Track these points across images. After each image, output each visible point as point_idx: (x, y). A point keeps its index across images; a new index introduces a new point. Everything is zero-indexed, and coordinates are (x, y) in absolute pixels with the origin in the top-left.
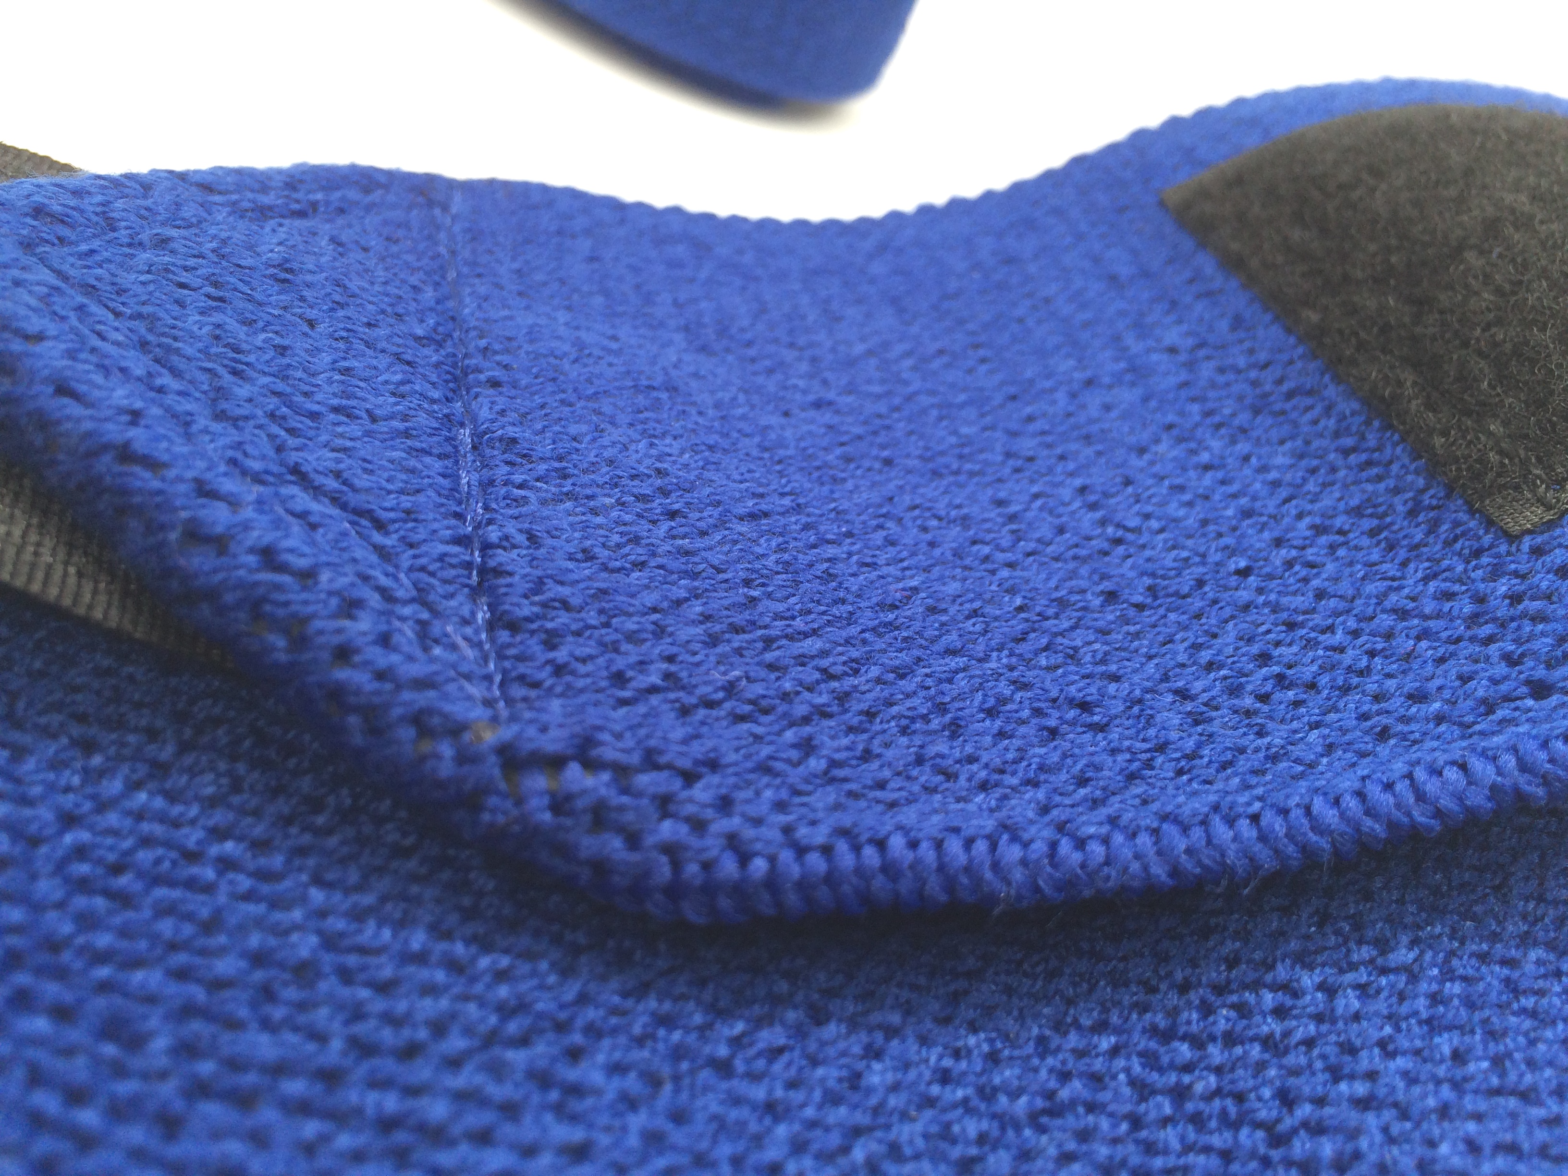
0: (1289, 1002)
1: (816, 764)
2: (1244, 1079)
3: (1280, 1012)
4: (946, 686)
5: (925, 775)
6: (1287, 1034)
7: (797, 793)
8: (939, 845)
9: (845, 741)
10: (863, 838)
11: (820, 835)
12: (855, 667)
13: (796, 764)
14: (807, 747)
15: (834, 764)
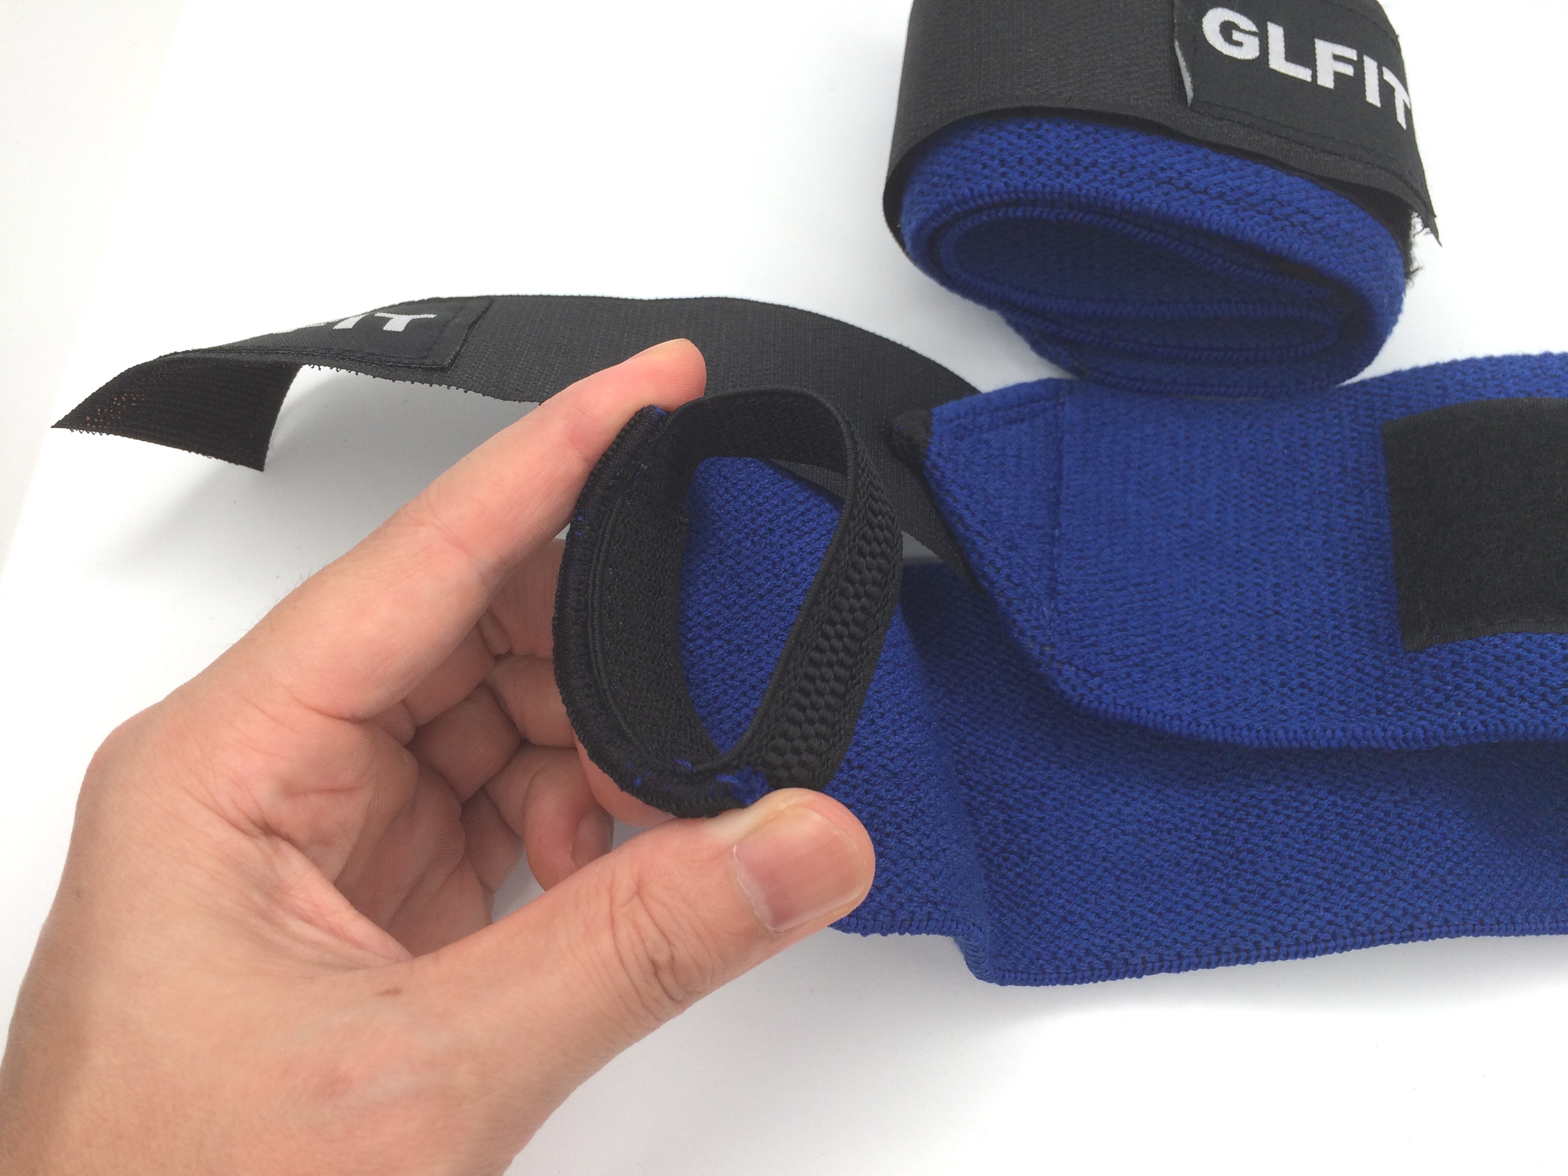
0: (1262, 814)
1: (1129, 681)
2: (1236, 833)
3: (1258, 817)
4: (1181, 662)
5: (1161, 692)
6: (1256, 823)
7: (1121, 688)
8: (1155, 714)
9: (1140, 675)
10: (1134, 707)
11: (1122, 702)
12: (1152, 650)
13: (1123, 679)
14: (1128, 675)
15: (1135, 682)
